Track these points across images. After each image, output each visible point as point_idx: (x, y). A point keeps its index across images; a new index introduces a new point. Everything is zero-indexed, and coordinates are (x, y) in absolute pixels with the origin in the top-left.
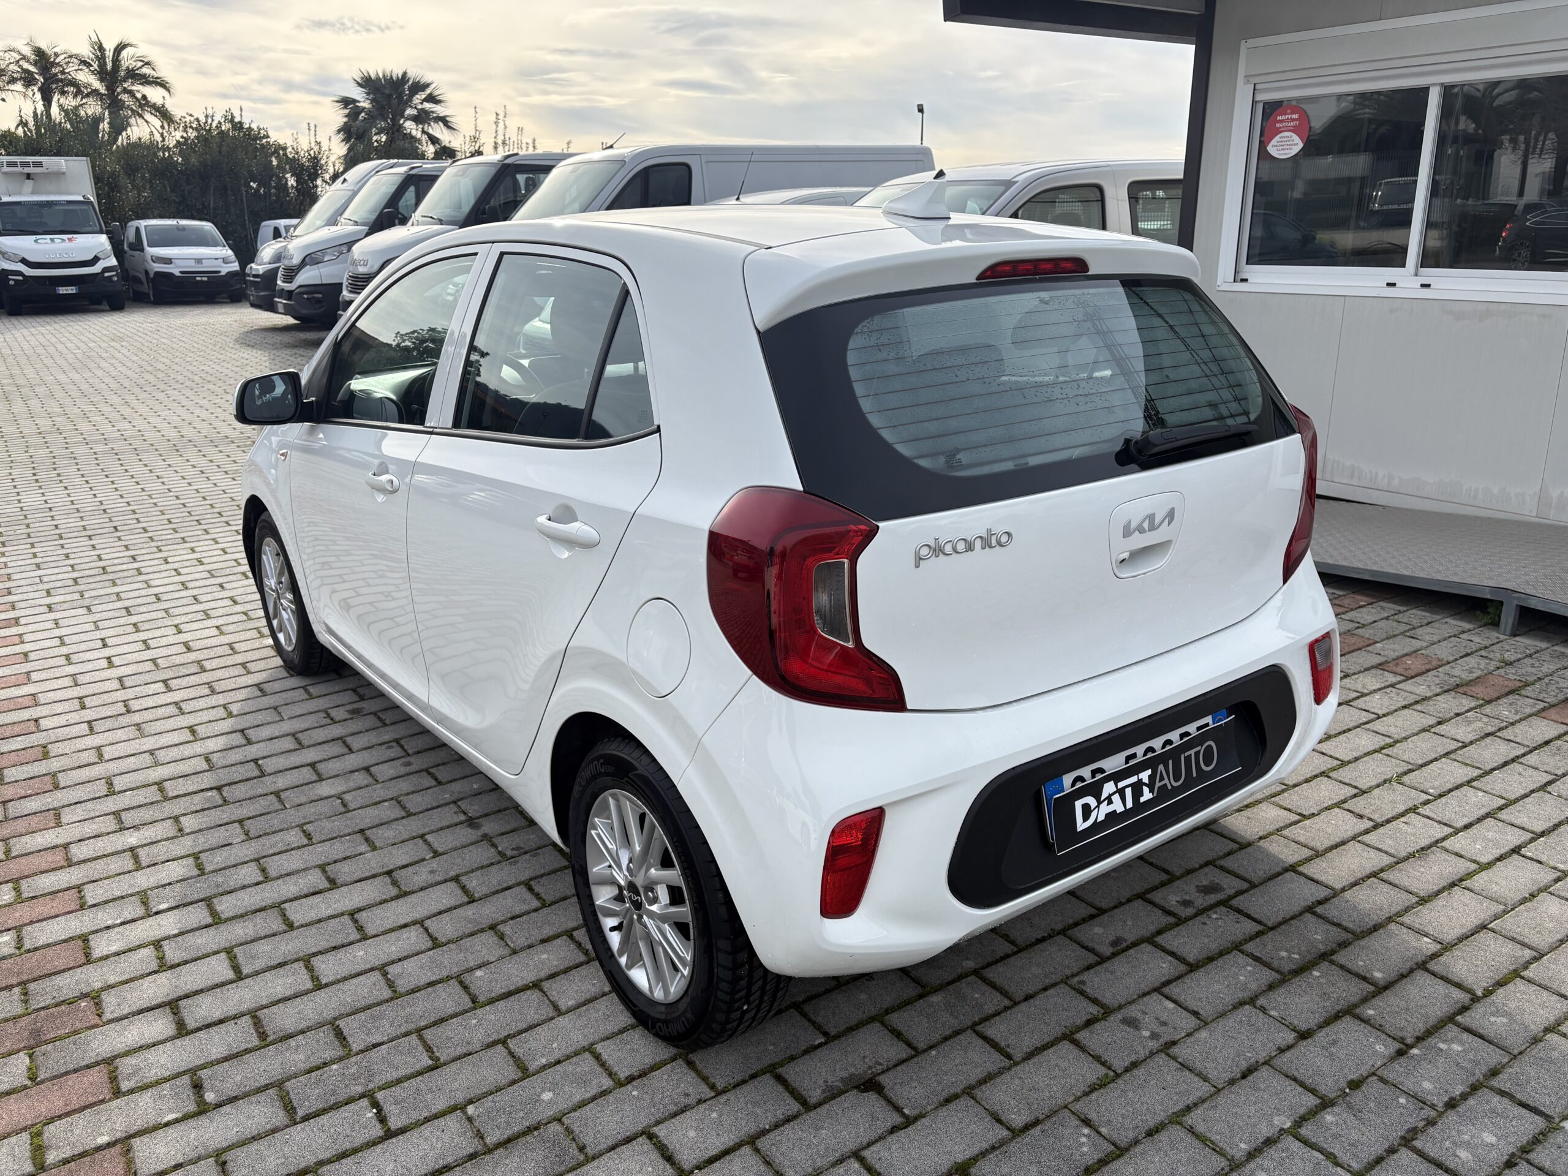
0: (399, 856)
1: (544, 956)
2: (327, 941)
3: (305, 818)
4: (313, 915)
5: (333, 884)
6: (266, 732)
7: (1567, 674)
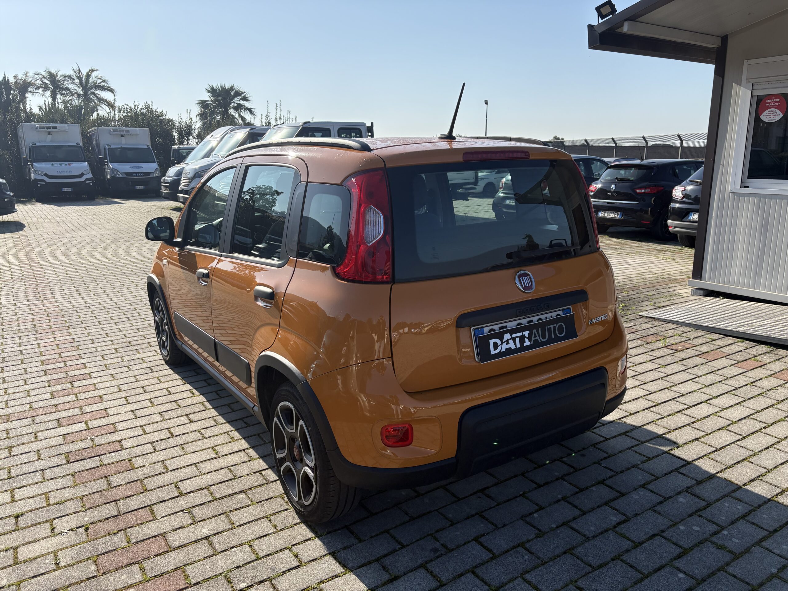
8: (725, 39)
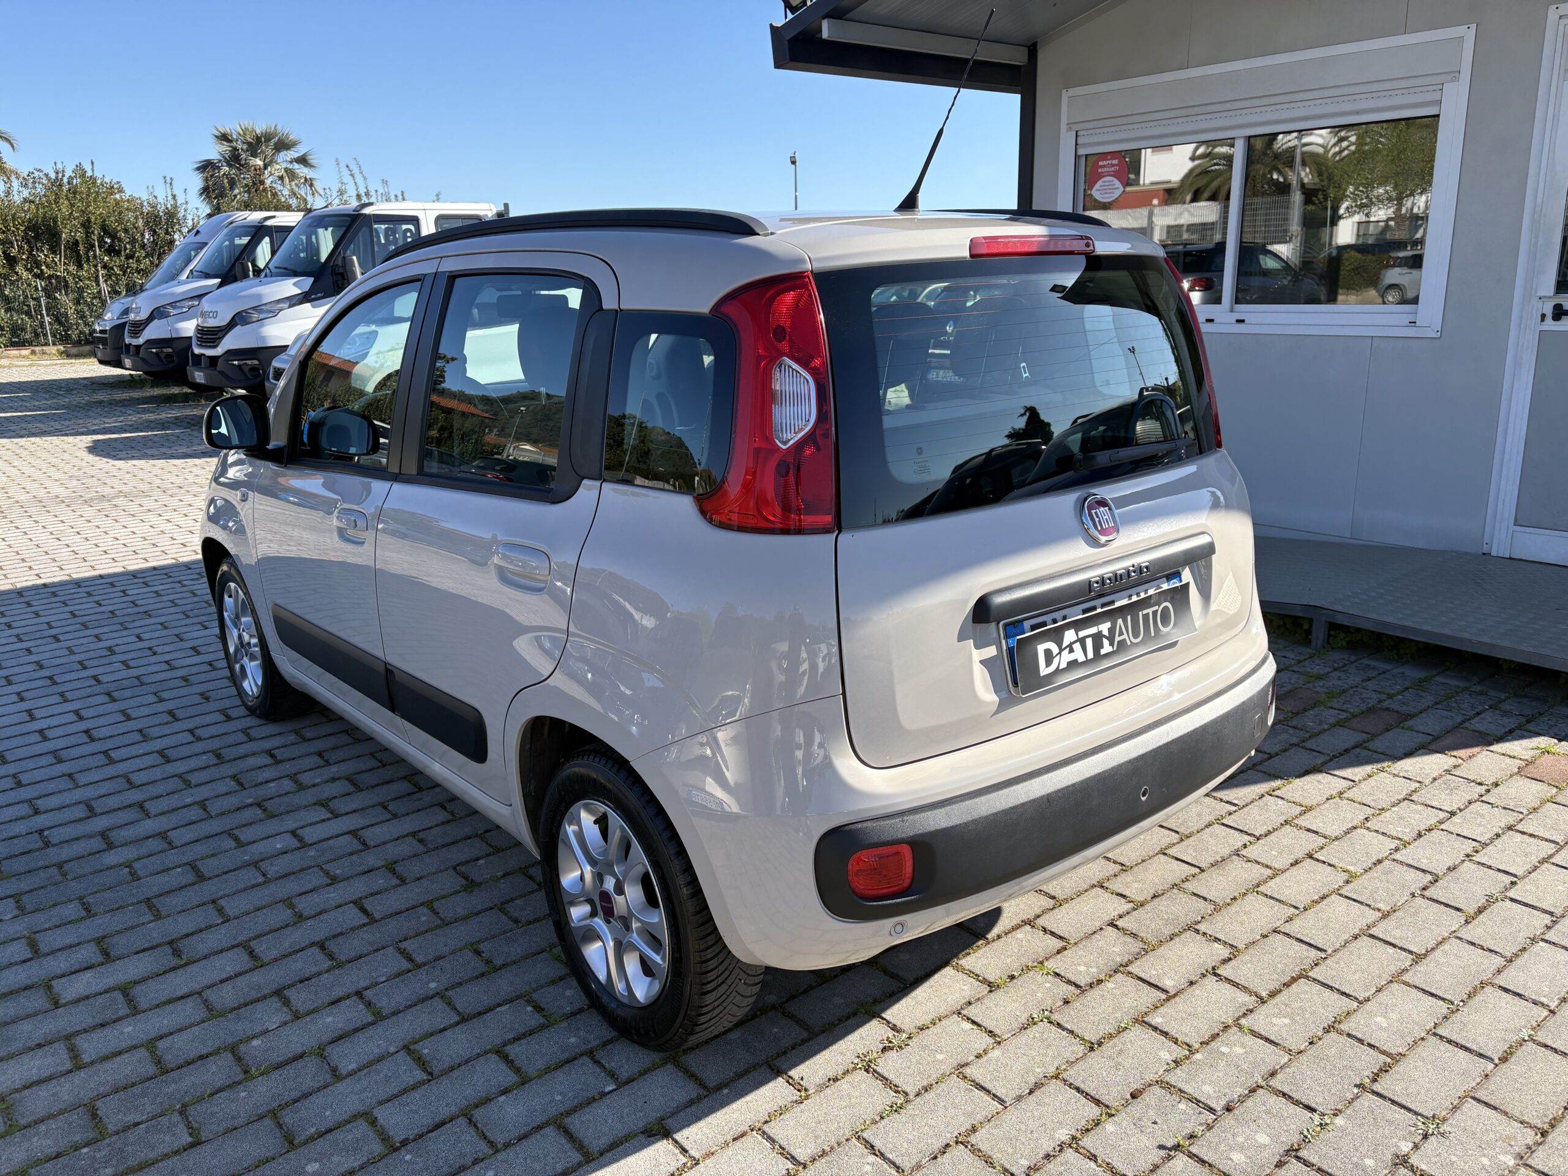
0: (184, 924)
1: (329, 1019)
2: (93, 1017)
3: (87, 889)
4: (82, 992)
5: (109, 958)
7: (1371, 685)
8: (1033, 50)
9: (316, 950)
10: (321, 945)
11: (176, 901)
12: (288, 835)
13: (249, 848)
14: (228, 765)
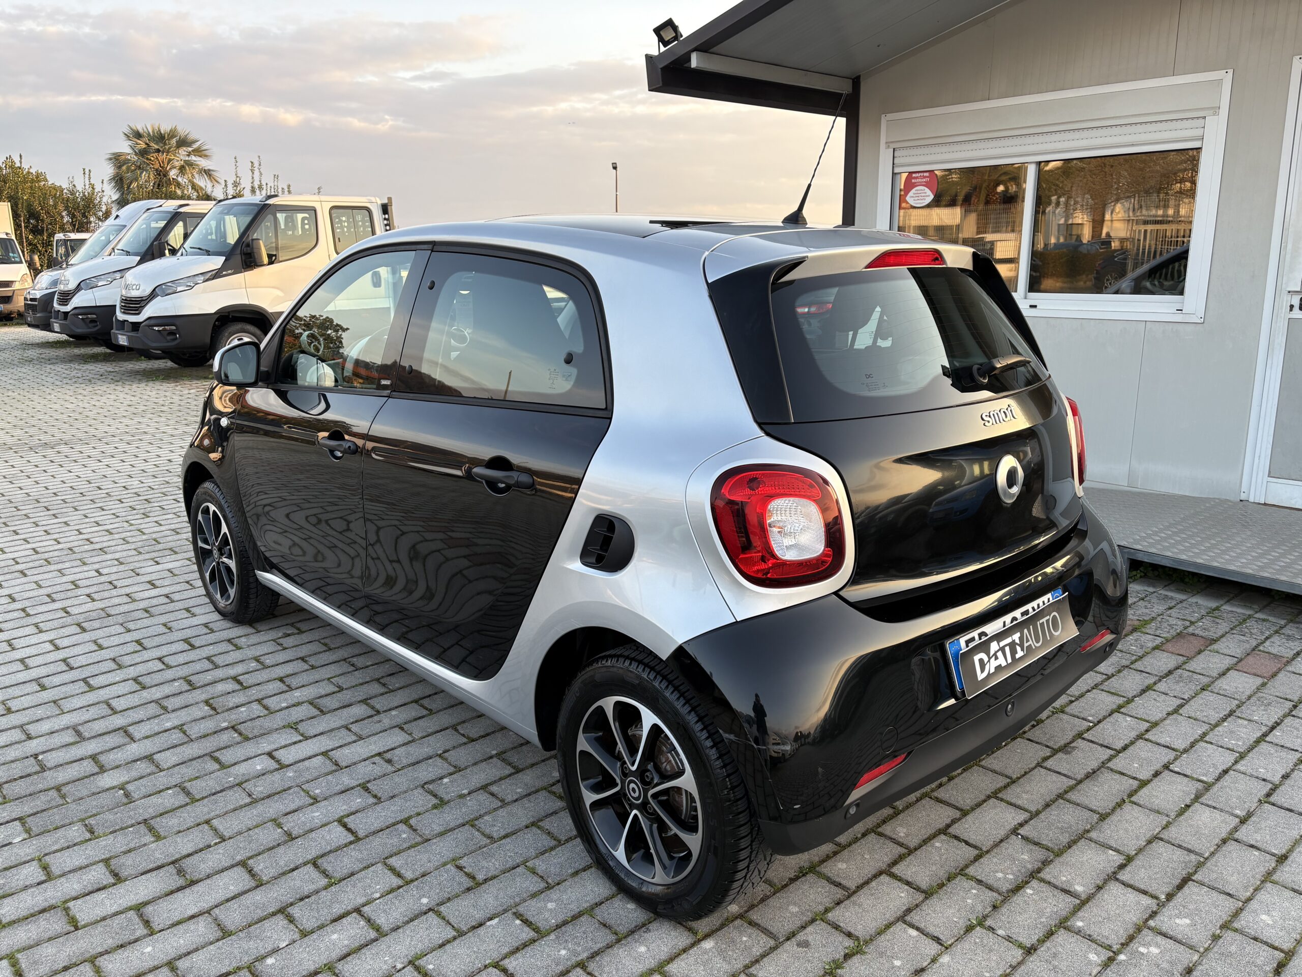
0: (184, 845)
1: (335, 936)
2: (113, 938)
3: (86, 811)
4: (99, 912)
5: (118, 878)
6: (45, 727)
7: (1173, 612)
8: (856, 82)
9: (310, 868)
10: (314, 863)
11: (172, 822)
12: (266, 757)
13: (232, 769)
14: (198, 692)
